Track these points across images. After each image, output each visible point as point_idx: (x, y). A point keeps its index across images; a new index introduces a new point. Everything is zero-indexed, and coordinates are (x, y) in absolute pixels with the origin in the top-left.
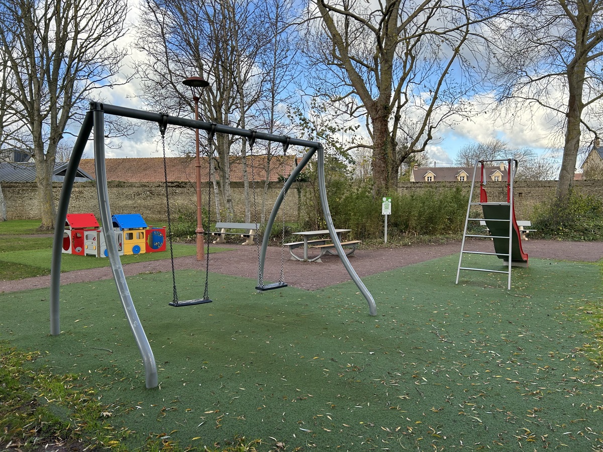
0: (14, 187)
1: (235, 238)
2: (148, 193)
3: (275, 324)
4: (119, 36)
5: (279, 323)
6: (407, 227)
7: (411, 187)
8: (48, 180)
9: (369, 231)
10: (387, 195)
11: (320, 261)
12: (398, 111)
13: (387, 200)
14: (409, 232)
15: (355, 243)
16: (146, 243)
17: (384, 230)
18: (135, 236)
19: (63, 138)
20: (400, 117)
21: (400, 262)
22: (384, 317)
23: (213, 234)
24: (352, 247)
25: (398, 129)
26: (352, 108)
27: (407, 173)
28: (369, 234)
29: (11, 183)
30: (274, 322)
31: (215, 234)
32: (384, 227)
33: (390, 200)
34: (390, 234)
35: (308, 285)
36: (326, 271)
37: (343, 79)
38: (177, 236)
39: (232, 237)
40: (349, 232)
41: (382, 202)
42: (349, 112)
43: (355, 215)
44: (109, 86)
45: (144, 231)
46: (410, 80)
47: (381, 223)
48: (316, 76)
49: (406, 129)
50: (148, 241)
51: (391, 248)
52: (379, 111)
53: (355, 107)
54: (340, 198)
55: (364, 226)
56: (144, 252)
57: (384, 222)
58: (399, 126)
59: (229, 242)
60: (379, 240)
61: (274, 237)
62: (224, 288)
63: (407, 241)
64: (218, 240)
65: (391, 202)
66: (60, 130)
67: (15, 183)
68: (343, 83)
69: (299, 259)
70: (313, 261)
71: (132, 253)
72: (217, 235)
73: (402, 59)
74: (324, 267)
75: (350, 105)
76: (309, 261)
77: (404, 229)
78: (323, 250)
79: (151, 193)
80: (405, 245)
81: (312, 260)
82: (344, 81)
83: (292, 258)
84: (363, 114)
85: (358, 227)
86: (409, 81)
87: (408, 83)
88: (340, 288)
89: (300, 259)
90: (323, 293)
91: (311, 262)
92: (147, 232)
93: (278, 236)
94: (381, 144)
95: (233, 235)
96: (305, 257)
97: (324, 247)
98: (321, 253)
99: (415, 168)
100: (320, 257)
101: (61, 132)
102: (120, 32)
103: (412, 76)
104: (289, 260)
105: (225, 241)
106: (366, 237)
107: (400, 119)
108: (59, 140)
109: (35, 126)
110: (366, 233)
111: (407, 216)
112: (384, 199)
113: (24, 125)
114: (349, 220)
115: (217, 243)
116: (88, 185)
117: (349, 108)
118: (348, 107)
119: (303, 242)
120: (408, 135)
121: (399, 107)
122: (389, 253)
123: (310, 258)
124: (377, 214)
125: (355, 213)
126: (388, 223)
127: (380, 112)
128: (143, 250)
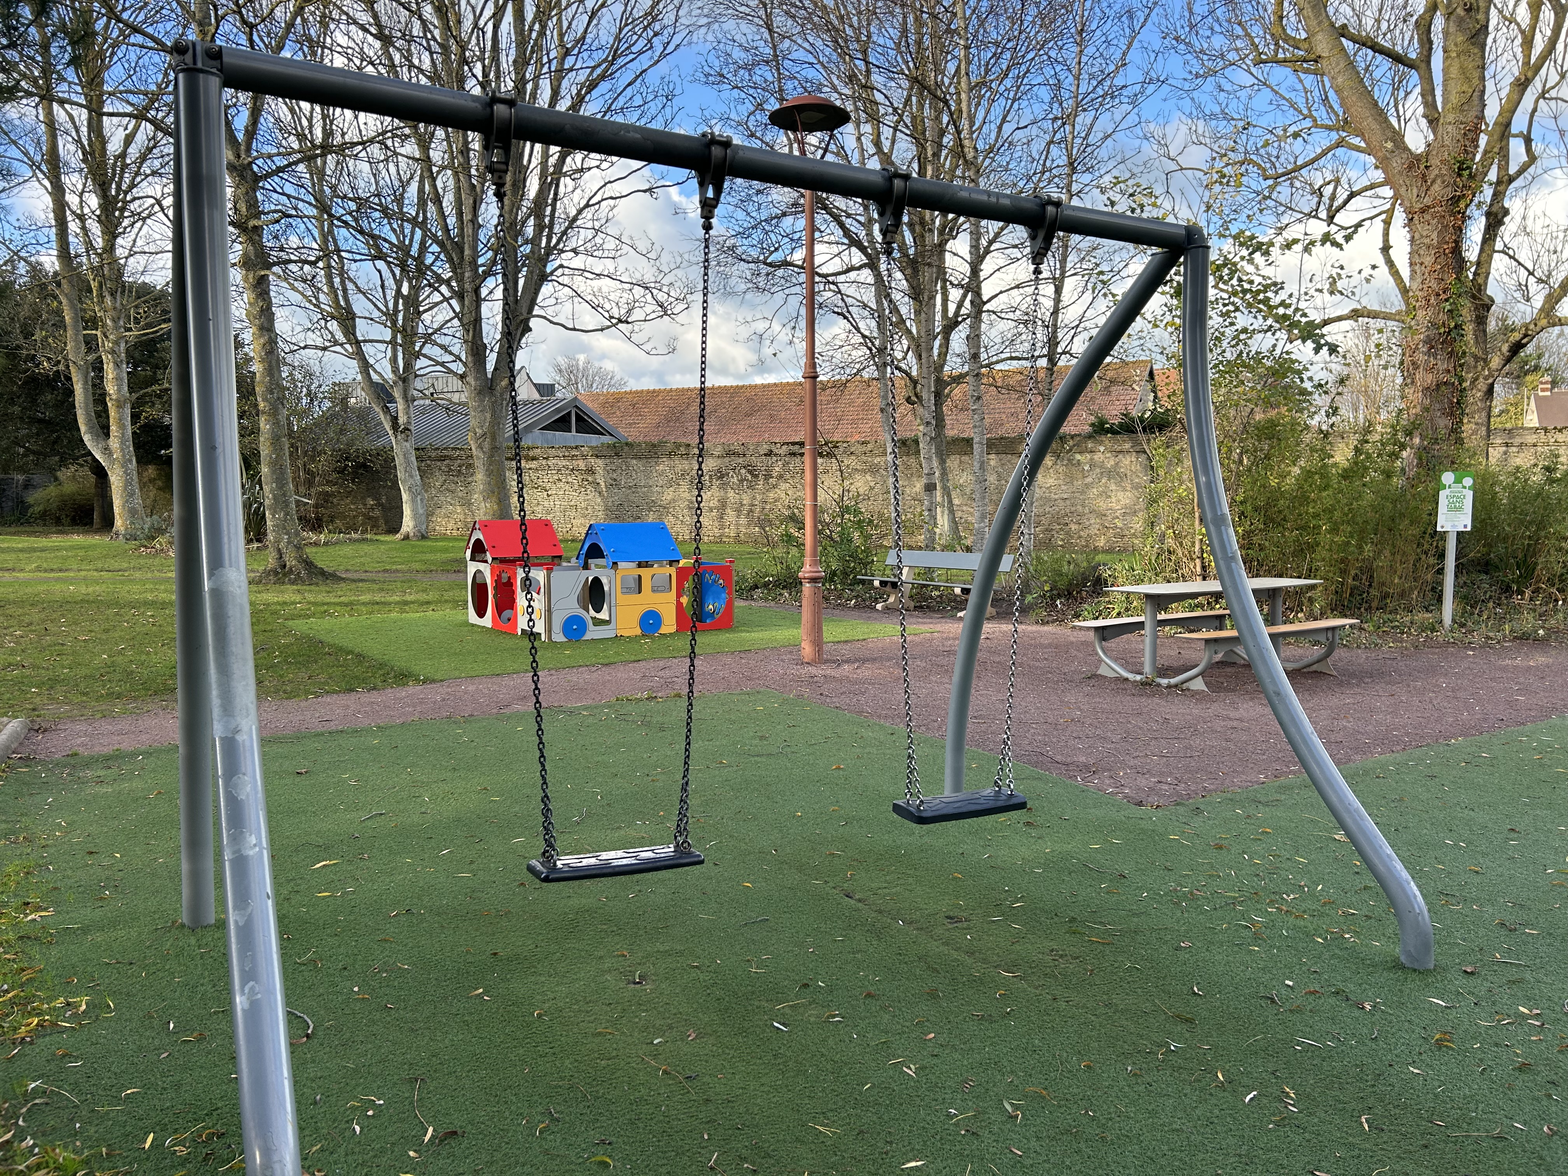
0: (450, 458)
1: (941, 596)
2: (743, 471)
3: (969, 961)
4: (666, 52)
5: (985, 961)
6: (1527, 571)
7: (1535, 445)
8: (494, 438)
9: (1383, 584)
10: (1453, 464)
11: (1198, 685)
12: (1498, 196)
13: (1458, 481)
14: (1536, 591)
15: (1333, 629)
16: (679, 605)
17: (1441, 583)
18: (646, 584)
19: (530, 330)
20: (1506, 212)
21: (1511, 704)
22: (1472, 981)
23: (877, 583)
24: (1322, 638)
25: (1496, 255)
26: (1333, 198)
27: (1512, 409)
28: (1386, 596)
29: (445, 449)
30: (971, 954)
31: (883, 583)
32: (1441, 571)
33: (1468, 481)
34: (1465, 597)
35: (1142, 782)
36: (1219, 725)
37: (1305, 112)
38: (784, 587)
39: (935, 593)
40: (1313, 587)
41: (1439, 487)
42: (1323, 215)
43: (1334, 530)
44: (645, 191)
45: (673, 571)
46: (1544, 92)
47: (1432, 560)
48: (1217, 110)
49: (1524, 256)
50: (684, 600)
51: (1469, 646)
52: (1433, 182)
53: (1342, 195)
54: (1283, 476)
55: (1368, 571)
56: (673, 629)
57: (1442, 556)
58: (1499, 246)
59: (921, 607)
60: (1422, 616)
61: (1059, 596)
62: (838, 768)
63: (1528, 621)
64: (892, 599)
65: (1474, 488)
66: (524, 310)
67: (453, 449)
68: (1308, 123)
69: (1125, 674)
70: (1176, 686)
71: (638, 631)
72: (888, 589)
73: (1518, 25)
74: (1215, 708)
75: (1328, 190)
76: (1159, 685)
77: (1518, 583)
78: (1213, 647)
79: (750, 472)
80: (1523, 638)
81: (1173, 681)
82: (1311, 116)
83: (1103, 671)
84: (1371, 218)
85: (1344, 572)
86: (1542, 96)
87: (1537, 101)
88: (1266, 804)
89: (1131, 676)
90: (1197, 822)
91: (1169, 687)
92: (682, 573)
93: (1070, 594)
94: (1438, 295)
95: (937, 588)
96: (1147, 669)
97: (1216, 640)
98: (1204, 658)
99: (1543, 390)
100: (1201, 674)
101: (525, 315)
102: (668, 43)
103: (1554, 78)
104: (1095, 676)
105: (912, 604)
106: (1374, 604)
107: (1507, 220)
108: (522, 335)
109: (466, 303)
110: (1373, 592)
111: (1530, 537)
112: (1448, 478)
113: (442, 302)
114: (1312, 547)
115: (887, 608)
116: (605, 453)
117: (1326, 199)
118: (1321, 195)
119: (1142, 619)
120: (1531, 273)
121: (1505, 181)
122: (1465, 664)
123: (1163, 672)
124: (1415, 531)
125: (1336, 523)
126: (1457, 559)
127: (1437, 187)
128: (669, 625)
